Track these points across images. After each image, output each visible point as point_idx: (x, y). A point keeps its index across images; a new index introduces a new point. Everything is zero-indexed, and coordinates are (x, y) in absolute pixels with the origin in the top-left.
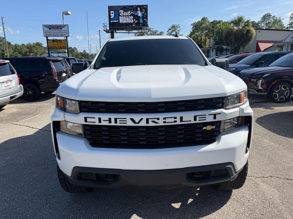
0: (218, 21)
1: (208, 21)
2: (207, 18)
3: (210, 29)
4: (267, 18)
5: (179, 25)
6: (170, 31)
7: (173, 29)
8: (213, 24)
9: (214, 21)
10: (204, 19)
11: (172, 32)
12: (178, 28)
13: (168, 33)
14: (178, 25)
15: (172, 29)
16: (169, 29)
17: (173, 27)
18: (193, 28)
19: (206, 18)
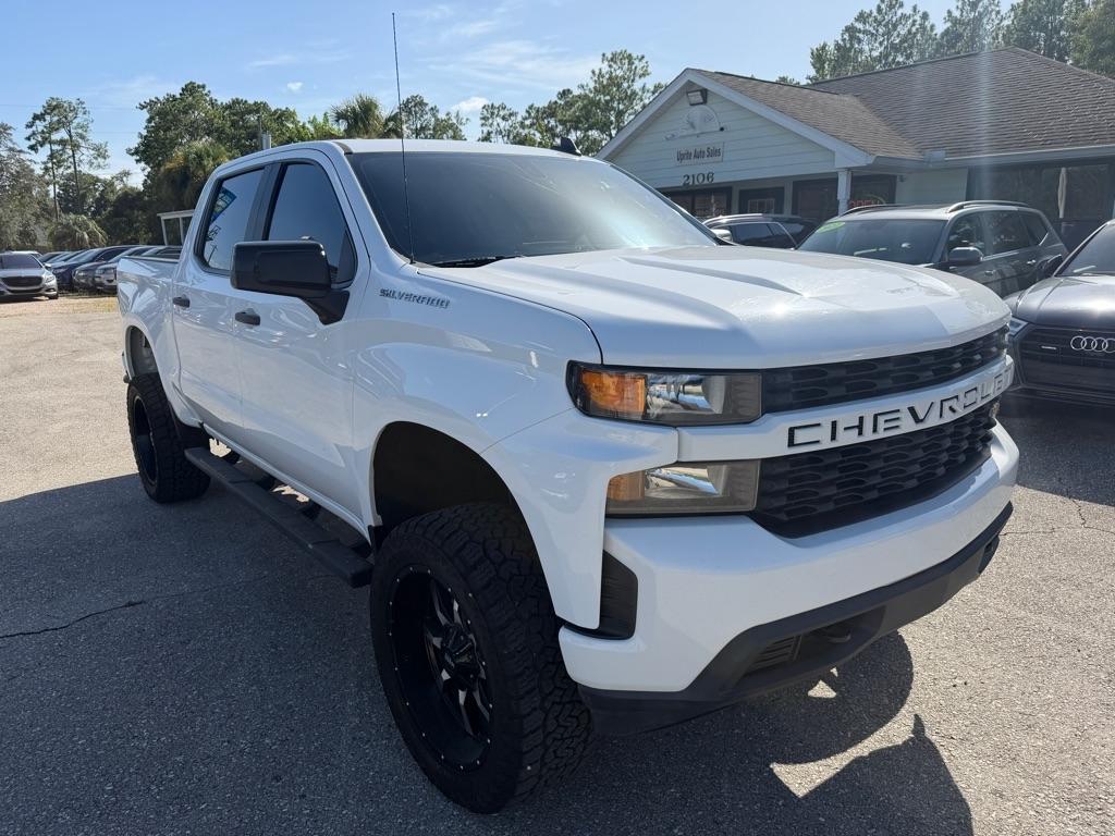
0: (251, 102)
1: (211, 100)
2: (204, 87)
3: (223, 132)
4: (416, 113)
5: (82, 103)
6: (40, 126)
7: (56, 118)
8: (234, 115)
9: (236, 102)
10: (191, 89)
11: (52, 128)
12: (80, 115)
13: (34, 134)
14: (74, 102)
15: (48, 118)
16: (36, 117)
17: (53, 107)
18: (149, 121)
19: (199, 86)
